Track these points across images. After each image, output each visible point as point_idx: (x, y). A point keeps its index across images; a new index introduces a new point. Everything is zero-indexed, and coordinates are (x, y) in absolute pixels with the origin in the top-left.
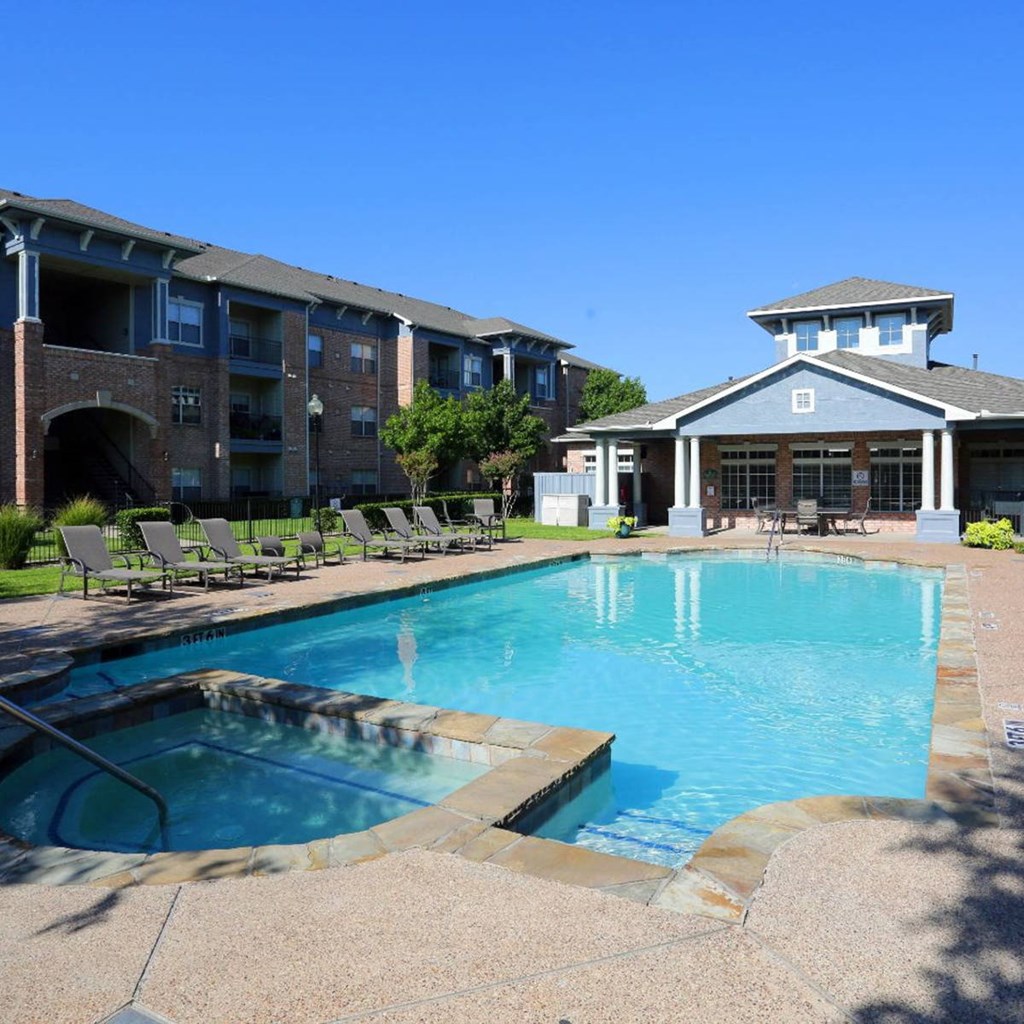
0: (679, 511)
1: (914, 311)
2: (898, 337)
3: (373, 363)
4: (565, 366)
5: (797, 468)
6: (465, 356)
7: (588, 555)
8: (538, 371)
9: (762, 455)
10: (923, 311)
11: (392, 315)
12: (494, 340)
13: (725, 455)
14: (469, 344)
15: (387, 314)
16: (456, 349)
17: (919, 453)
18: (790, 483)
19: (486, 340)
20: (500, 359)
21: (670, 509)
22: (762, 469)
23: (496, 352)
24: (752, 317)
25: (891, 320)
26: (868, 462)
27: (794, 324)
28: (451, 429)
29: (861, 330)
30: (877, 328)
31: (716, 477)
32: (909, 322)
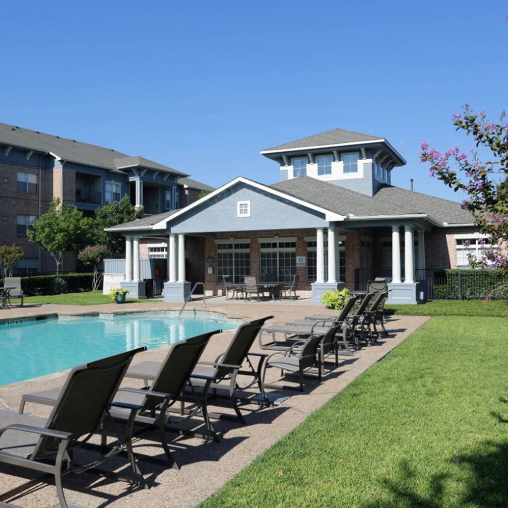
0: (171, 284)
1: (363, 150)
2: (355, 169)
3: (36, 186)
4: (187, 189)
5: (263, 255)
6: (107, 182)
7: (56, 316)
8: (166, 192)
9: (242, 246)
10: (369, 150)
11: (49, 153)
12: (129, 171)
13: (220, 247)
14: (109, 174)
15: (45, 153)
16: (99, 177)
17: (315, 244)
18: (259, 265)
19: (123, 171)
20: (133, 184)
21: (165, 284)
22: (242, 255)
23: (131, 179)
24: (263, 154)
25: (350, 156)
26: (305, 250)
27: (292, 159)
28: (72, 230)
29: (332, 163)
30: (342, 162)
31: (214, 262)
32: (361, 158)
